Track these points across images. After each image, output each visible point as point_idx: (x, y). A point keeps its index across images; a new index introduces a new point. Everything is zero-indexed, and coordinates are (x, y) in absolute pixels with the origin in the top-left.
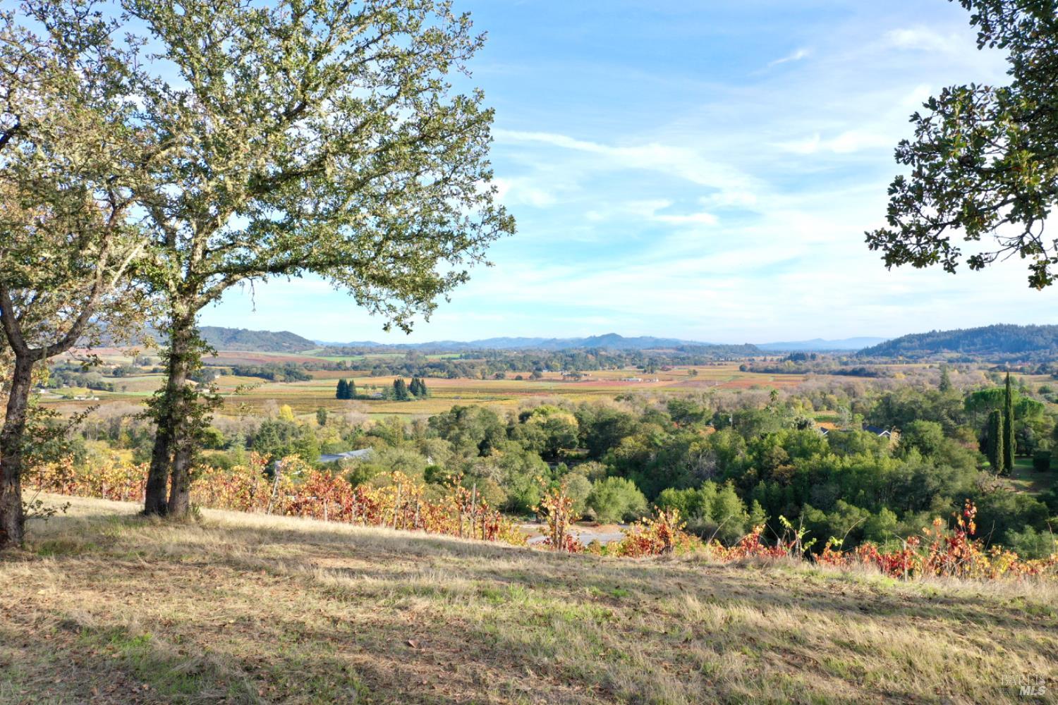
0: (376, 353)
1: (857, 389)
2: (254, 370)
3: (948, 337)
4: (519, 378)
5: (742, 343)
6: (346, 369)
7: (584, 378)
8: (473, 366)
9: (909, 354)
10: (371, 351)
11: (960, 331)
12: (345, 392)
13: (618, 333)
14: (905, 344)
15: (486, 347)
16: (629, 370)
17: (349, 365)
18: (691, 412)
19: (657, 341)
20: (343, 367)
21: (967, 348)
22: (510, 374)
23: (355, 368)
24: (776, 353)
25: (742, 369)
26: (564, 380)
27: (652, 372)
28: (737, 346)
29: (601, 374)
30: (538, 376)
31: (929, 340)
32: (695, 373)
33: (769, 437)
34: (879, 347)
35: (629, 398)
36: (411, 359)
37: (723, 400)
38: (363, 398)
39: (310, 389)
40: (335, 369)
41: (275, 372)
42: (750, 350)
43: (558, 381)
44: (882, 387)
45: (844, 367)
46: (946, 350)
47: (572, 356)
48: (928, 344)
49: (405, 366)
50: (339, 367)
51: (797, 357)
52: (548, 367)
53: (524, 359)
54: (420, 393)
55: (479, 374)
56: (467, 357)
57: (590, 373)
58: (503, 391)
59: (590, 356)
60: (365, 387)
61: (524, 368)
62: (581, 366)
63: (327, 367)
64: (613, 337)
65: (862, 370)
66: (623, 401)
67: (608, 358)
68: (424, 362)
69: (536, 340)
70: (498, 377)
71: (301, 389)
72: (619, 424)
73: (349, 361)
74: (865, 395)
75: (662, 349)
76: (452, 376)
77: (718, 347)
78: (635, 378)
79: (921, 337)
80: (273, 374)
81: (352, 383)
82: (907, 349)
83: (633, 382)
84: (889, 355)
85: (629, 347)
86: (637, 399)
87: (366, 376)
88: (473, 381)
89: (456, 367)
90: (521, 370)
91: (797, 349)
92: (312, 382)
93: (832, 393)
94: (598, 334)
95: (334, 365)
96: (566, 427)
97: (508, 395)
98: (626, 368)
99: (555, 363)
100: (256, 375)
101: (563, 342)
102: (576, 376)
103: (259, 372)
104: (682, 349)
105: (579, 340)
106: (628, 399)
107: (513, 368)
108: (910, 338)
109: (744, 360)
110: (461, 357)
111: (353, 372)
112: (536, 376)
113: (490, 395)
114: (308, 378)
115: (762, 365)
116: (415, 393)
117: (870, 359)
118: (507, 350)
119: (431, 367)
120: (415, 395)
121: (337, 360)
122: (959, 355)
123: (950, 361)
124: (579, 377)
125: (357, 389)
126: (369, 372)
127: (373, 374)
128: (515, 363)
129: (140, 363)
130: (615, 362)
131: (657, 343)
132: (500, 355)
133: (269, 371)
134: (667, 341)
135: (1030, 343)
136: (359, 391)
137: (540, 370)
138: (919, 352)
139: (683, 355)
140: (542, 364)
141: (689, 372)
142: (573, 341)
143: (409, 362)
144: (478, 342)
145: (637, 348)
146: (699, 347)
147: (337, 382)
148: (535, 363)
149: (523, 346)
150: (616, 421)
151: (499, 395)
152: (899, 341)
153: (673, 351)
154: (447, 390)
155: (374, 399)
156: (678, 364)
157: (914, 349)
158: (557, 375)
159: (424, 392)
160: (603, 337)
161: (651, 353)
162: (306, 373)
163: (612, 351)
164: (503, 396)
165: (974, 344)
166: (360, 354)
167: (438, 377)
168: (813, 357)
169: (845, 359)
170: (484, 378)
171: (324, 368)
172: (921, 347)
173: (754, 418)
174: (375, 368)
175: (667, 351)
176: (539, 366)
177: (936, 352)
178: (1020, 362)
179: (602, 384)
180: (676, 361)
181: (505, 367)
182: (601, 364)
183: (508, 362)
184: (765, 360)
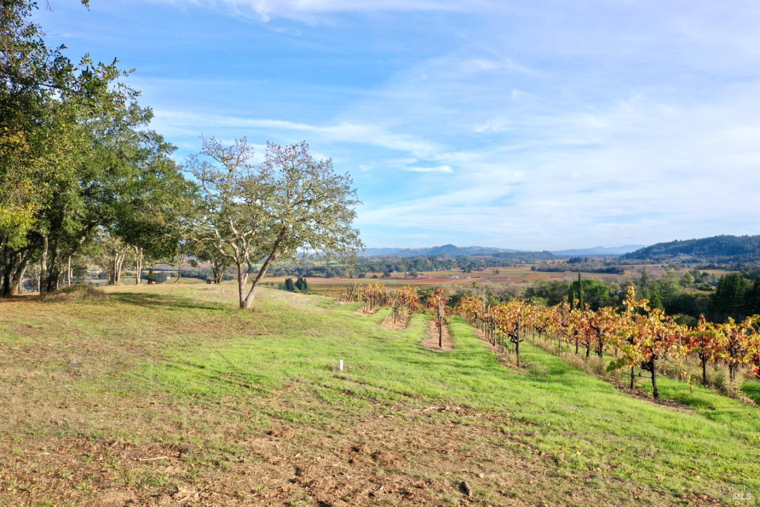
2: (193, 273)
3: (685, 245)
4: (375, 277)
7: (419, 276)
8: (344, 269)
9: (656, 257)
11: (695, 240)
14: (655, 250)
19: (482, 249)
21: (698, 252)
22: (369, 274)
24: (561, 258)
25: (533, 269)
26: (405, 278)
27: (469, 272)
28: (537, 253)
29: (435, 273)
30: (388, 276)
31: (672, 247)
32: (498, 272)
34: (637, 252)
36: (304, 265)
41: (207, 274)
42: (547, 255)
43: (401, 278)
45: (608, 267)
46: (682, 254)
47: (416, 262)
48: (671, 250)
49: (298, 270)
51: (574, 260)
52: (397, 269)
53: (381, 264)
54: (303, 288)
55: (348, 275)
57: (426, 273)
59: (429, 261)
61: (380, 270)
62: (421, 268)
64: (450, 247)
67: (442, 263)
68: (311, 267)
69: (396, 249)
70: (361, 276)
75: (483, 255)
76: (329, 276)
77: (523, 253)
78: (454, 276)
79: (666, 245)
80: (206, 276)
82: (655, 254)
83: (452, 279)
84: (639, 258)
85: (459, 254)
87: (270, 276)
88: (343, 279)
89: (332, 269)
90: (378, 272)
91: (577, 255)
94: (440, 245)
98: (453, 270)
99: (402, 266)
100: (194, 277)
101: (415, 251)
102: (414, 275)
103: (197, 274)
104: (497, 255)
105: (426, 249)
107: (373, 270)
108: (659, 246)
109: (538, 263)
110: (338, 263)
112: (387, 275)
115: (552, 266)
116: (300, 287)
117: (628, 261)
118: (372, 258)
119: (315, 270)
120: (300, 289)
122: (691, 257)
123: (684, 262)
124: (416, 275)
126: (272, 274)
127: (275, 275)
128: (374, 267)
130: (447, 265)
131: (481, 252)
132: (367, 261)
133: (204, 274)
134: (488, 249)
135: (742, 248)
137: (391, 271)
138: (663, 256)
139: (498, 259)
140: (393, 267)
141: (493, 271)
142: (421, 250)
143: (301, 267)
145: (465, 255)
146: (507, 253)
148: (388, 266)
149: (384, 254)
152: (651, 248)
153: (490, 257)
154: (322, 286)
156: (491, 266)
157: (661, 253)
158: (402, 275)
159: (306, 287)
160: (443, 247)
161: (472, 259)
163: (447, 257)
165: (703, 250)
167: (319, 277)
168: (586, 260)
169: (608, 261)
170: (351, 277)
172: (666, 252)
174: (277, 271)
175: (487, 257)
176: (391, 268)
177: (675, 256)
178: (731, 262)
179: (431, 280)
180: (490, 264)
181: (367, 269)
182: (435, 267)
183: (369, 266)
184: (554, 263)
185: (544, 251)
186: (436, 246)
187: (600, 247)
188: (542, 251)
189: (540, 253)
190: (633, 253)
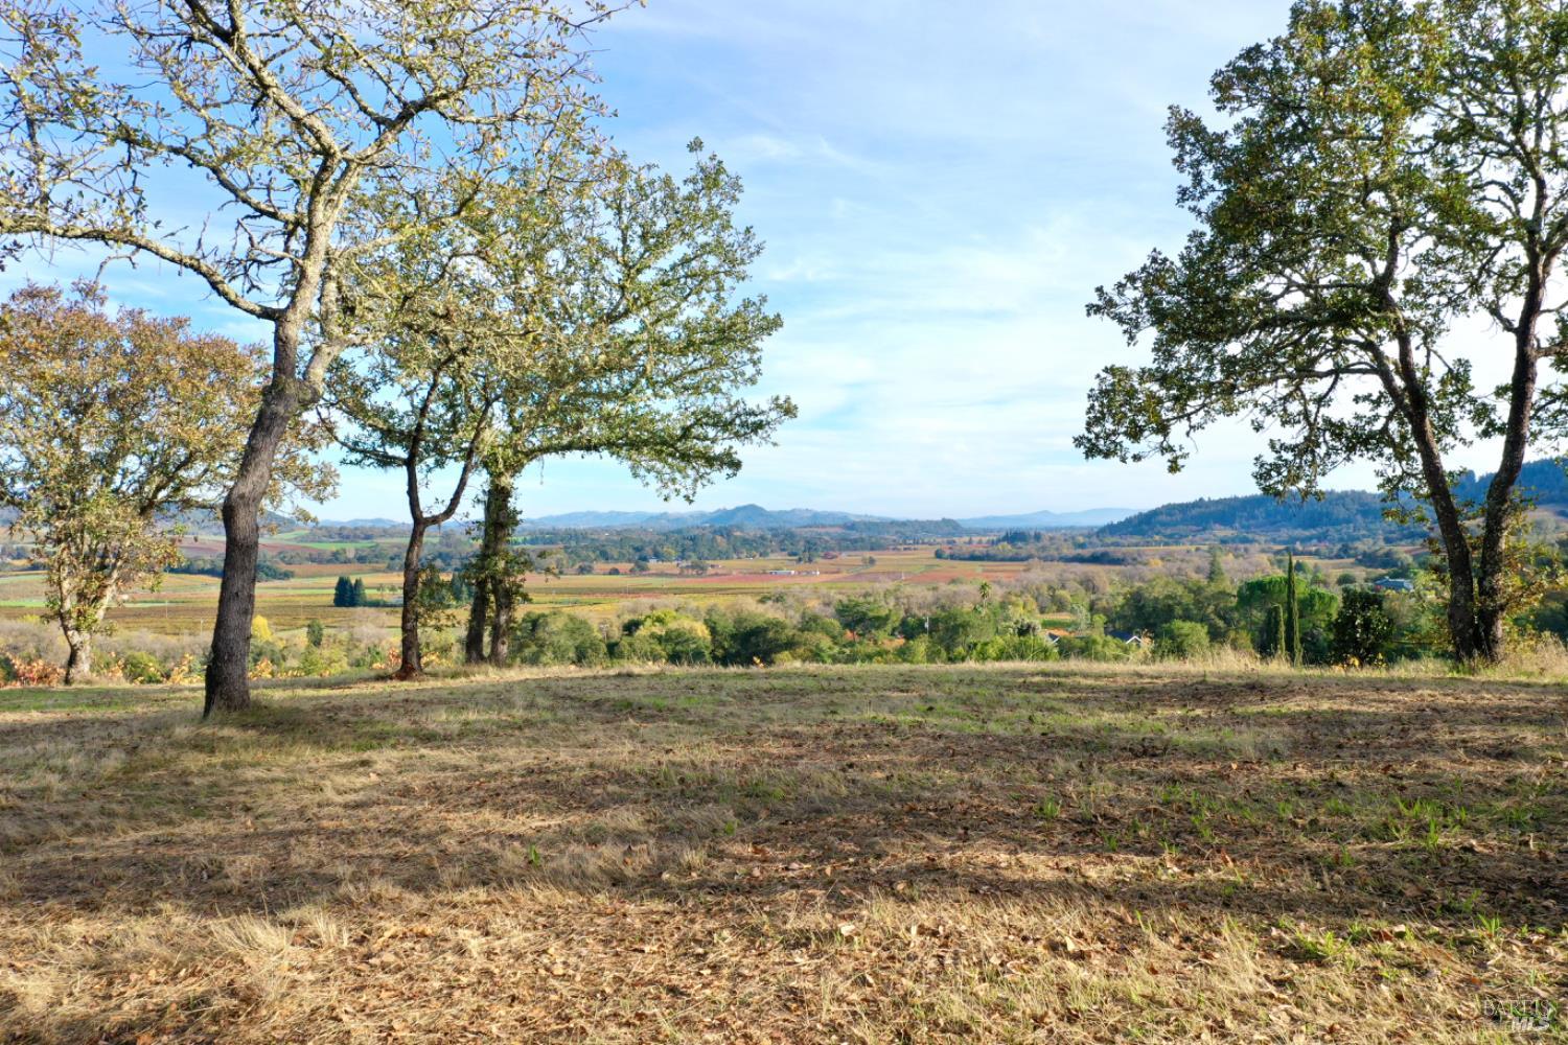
0: (392, 536)
1: (1097, 582)
2: (200, 565)
3: (1220, 507)
4: (615, 572)
5: (938, 518)
6: (347, 561)
7: (710, 571)
9: (1169, 531)
10: (385, 533)
11: (1236, 499)
12: (347, 595)
13: (759, 504)
14: (1163, 518)
15: (562, 526)
16: (776, 559)
17: (351, 555)
18: (871, 614)
19: (816, 515)
20: (342, 558)
21: (1245, 523)
22: (599, 566)
23: (361, 559)
24: (986, 532)
25: (938, 555)
26: (681, 575)
27: (810, 560)
28: (931, 522)
29: (734, 564)
30: (643, 569)
31: (1194, 512)
32: (872, 561)
33: (979, 647)
34: (1129, 521)
35: (779, 599)
36: (448, 545)
37: (913, 600)
38: (376, 604)
39: (291, 592)
40: (329, 561)
42: (950, 527)
43: (672, 575)
44: (1131, 578)
45: (1080, 551)
46: (1217, 526)
47: (692, 539)
48: (1193, 518)
49: (440, 555)
50: (335, 558)
51: (1015, 537)
52: (657, 555)
53: (622, 543)
55: (553, 567)
56: (533, 542)
57: (720, 563)
58: (591, 591)
59: (719, 538)
60: (380, 588)
61: (621, 558)
62: (706, 552)
63: (317, 559)
64: (752, 511)
65: (1104, 554)
66: (770, 603)
67: (745, 541)
69: (637, 515)
70: (582, 571)
71: (275, 592)
72: (771, 635)
73: (351, 549)
74: (1109, 589)
75: (823, 526)
77: (904, 524)
78: (785, 571)
79: (1184, 508)
81: (358, 583)
82: (1164, 524)
83: (782, 576)
84: (1142, 533)
85: (775, 525)
86: (790, 601)
87: (379, 571)
88: (546, 577)
90: (617, 560)
91: (1013, 526)
92: (293, 581)
93: (1063, 587)
94: (730, 506)
95: (327, 556)
96: (694, 640)
97: (600, 597)
98: (772, 556)
99: (668, 549)
100: (202, 572)
101: (681, 518)
102: (700, 569)
103: (208, 566)
104: (852, 526)
105: (704, 514)
106: (777, 600)
107: (605, 556)
108: (1170, 509)
109: (941, 542)
110: (525, 542)
111: (357, 565)
112: (640, 566)
113: (573, 598)
114: (286, 576)
115: (966, 550)
117: (1116, 539)
118: (594, 531)
121: (332, 547)
122: (1235, 532)
123: (1224, 541)
124: (703, 569)
125: (367, 592)
126: (383, 566)
127: (390, 569)
128: (608, 549)
129: (10, 555)
130: (754, 546)
131: (816, 520)
132: (585, 538)
134: (828, 515)
135: (1328, 515)
136: (370, 594)
137: (645, 559)
138: (1182, 528)
139: (854, 535)
140: (648, 550)
141: (864, 560)
142: (694, 515)
143: (445, 550)
144: (551, 518)
145: (788, 526)
146: (876, 524)
147: (335, 581)
148: (637, 549)
149: (617, 524)
150: (766, 630)
151: (585, 598)
152: (1154, 513)
153: (840, 531)
155: (392, 606)
156: (847, 549)
157: (1176, 524)
158: (671, 566)
160: (738, 509)
161: (807, 533)
162: (283, 567)
163: (752, 530)
164: (592, 598)
165: (1254, 517)
166: (368, 537)
168: (1038, 537)
169: (1081, 540)
170: (561, 573)
171: (312, 560)
172: (1184, 522)
173: (959, 621)
174: (392, 559)
175: (831, 530)
176: (644, 553)
177: (1204, 529)
178: (1315, 541)
179: (738, 579)
180: (844, 544)
181: (593, 556)
182: (736, 550)
183: (597, 548)
184: (970, 542)
185: (944, 520)
186: (721, 507)
187: (1046, 513)
188: (939, 518)
189: (937, 523)
190: (1120, 524)
